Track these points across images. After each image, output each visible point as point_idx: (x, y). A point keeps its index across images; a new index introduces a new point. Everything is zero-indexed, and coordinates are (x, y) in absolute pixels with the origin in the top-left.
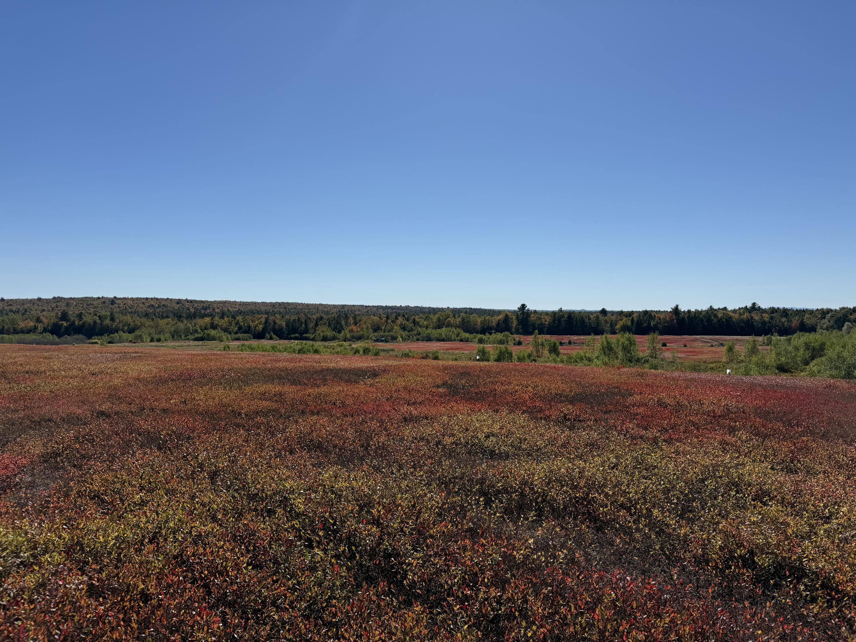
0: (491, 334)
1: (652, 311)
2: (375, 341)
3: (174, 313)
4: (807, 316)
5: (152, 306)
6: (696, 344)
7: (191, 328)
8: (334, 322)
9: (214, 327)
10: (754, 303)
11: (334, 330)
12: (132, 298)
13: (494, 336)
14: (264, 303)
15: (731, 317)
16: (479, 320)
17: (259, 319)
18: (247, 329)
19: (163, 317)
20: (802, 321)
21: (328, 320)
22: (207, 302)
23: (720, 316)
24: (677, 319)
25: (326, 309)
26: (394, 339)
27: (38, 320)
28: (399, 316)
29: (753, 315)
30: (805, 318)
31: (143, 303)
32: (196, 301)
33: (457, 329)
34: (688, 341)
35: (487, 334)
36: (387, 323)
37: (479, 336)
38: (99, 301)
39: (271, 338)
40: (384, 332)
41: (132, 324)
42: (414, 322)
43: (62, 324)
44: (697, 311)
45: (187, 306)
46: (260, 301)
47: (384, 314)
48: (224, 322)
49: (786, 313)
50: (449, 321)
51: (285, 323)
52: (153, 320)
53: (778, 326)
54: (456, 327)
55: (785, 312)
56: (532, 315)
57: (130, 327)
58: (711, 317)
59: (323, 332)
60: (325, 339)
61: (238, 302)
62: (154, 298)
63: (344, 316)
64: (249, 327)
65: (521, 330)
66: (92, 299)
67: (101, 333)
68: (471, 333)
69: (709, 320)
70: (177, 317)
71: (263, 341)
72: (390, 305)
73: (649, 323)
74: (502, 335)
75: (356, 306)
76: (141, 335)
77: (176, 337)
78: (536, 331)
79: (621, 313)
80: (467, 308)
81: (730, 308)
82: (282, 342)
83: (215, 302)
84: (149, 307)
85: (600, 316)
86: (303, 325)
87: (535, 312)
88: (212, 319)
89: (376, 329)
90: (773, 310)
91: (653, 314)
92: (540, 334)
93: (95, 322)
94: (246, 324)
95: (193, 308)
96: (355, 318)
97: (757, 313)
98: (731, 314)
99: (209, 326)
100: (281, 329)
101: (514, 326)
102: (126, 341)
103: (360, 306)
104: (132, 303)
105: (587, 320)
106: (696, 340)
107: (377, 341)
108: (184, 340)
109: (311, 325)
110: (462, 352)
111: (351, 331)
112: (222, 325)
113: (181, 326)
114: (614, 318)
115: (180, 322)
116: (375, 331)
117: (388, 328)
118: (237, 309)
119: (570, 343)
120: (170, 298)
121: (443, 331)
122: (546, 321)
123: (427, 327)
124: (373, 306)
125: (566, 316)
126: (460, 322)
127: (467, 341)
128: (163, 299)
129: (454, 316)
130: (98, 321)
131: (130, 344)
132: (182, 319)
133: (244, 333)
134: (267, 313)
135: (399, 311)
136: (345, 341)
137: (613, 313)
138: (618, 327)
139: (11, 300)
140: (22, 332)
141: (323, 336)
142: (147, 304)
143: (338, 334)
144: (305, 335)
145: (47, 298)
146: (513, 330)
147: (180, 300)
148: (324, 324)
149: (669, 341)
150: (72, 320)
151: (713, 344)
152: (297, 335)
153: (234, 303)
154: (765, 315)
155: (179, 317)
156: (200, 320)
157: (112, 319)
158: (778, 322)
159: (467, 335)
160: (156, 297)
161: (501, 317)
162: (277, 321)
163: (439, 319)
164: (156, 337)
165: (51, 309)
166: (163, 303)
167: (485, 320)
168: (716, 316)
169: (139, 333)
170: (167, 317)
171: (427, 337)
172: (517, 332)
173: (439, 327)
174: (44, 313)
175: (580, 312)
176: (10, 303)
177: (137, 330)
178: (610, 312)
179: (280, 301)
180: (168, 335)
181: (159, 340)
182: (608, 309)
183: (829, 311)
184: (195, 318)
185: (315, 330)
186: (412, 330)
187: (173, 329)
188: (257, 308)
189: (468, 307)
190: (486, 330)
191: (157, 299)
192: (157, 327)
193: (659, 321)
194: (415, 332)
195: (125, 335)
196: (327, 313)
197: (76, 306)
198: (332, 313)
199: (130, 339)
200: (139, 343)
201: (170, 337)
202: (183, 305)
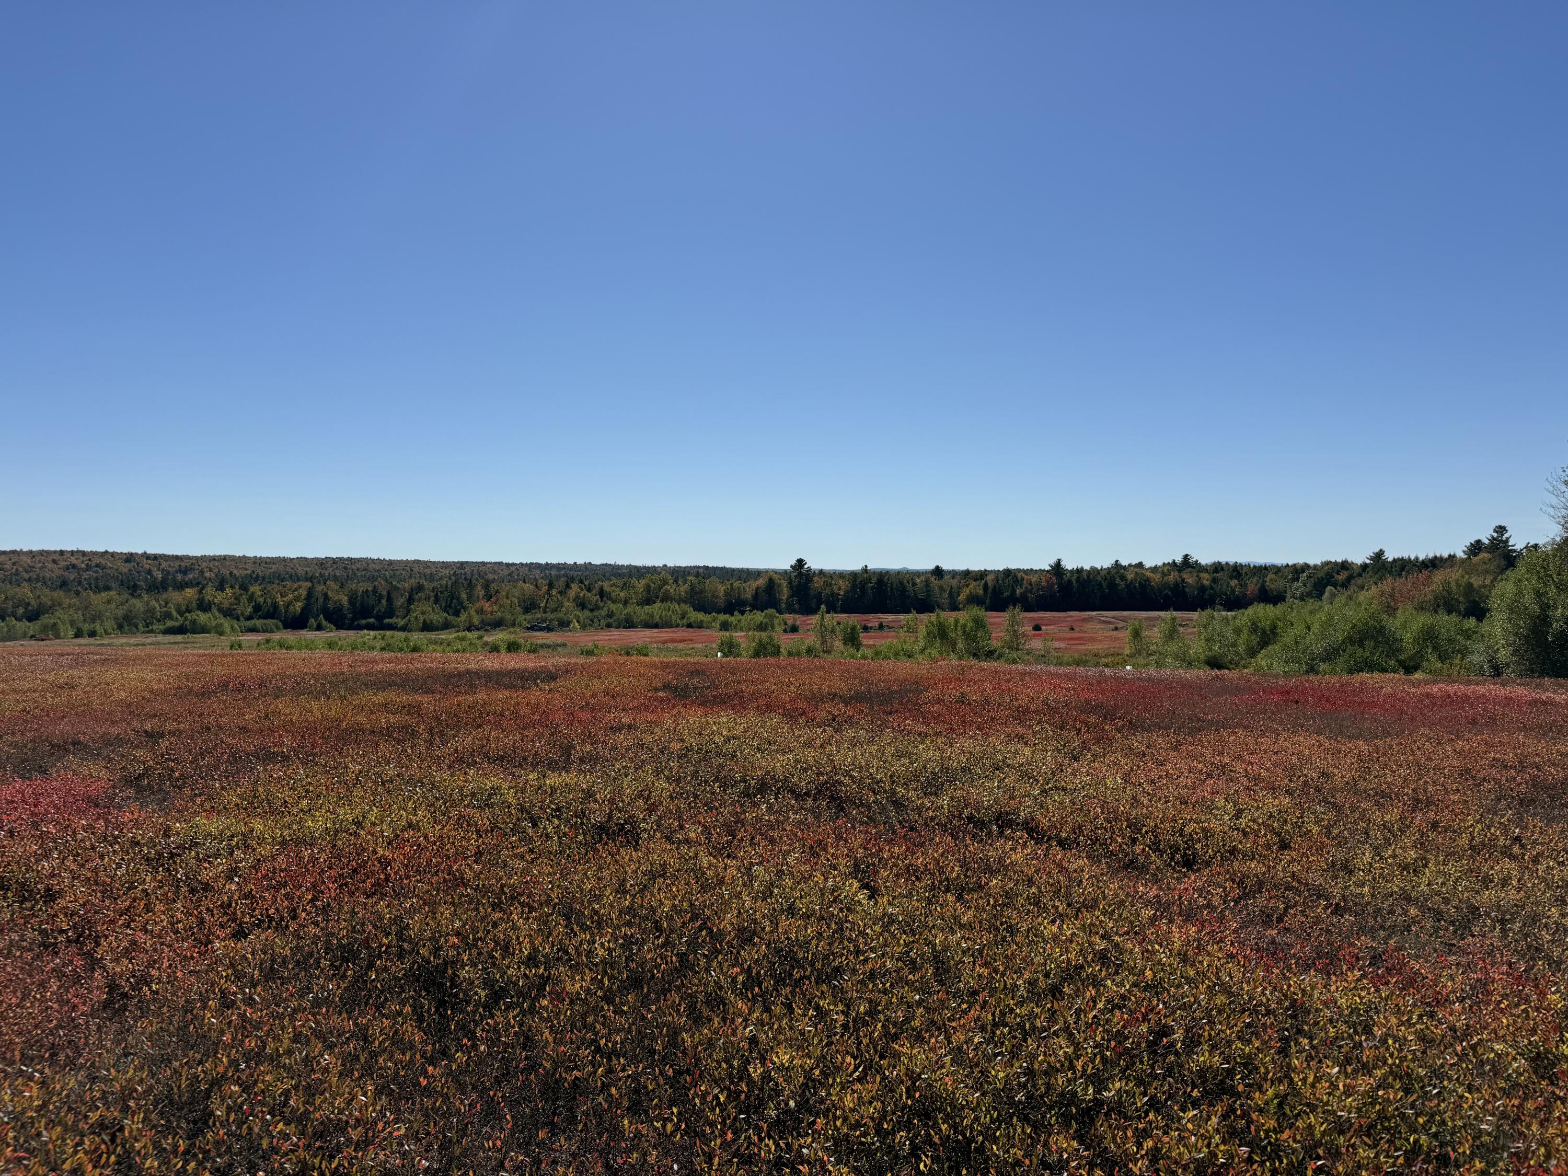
0: (743, 613)
1: (1019, 570)
2: (528, 629)
3: (122, 581)
4: (1271, 576)
5: (74, 566)
6: (1089, 626)
7: (158, 608)
8: (446, 594)
9: (204, 606)
10: (1187, 555)
11: (445, 611)
12: (31, 552)
13: (748, 616)
14: (303, 561)
15: (1148, 580)
16: (721, 589)
17: (296, 590)
18: (271, 610)
19: (98, 590)
20: (1263, 586)
21: (433, 590)
22: (188, 557)
23: (1130, 576)
24: (1059, 585)
25: (428, 571)
26: (564, 624)
28: (572, 582)
29: (1185, 576)
30: (1267, 579)
31: (54, 561)
32: (165, 556)
33: (682, 605)
34: (1077, 620)
35: (736, 613)
36: (550, 596)
37: (723, 617)
39: (319, 628)
40: (545, 612)
41: (33, 602)
42: (602, 593)
44: (1094, 570)
45: (148, 566)
46: (293, 555)
47: (542, 578)
48: (224, 597)
49: (1239, 572)
50: (667, 591)
51: (346, 598)
52: (77, 593)
53: (1226, 594)
54: (680, 601)
55: (1236, 571)
56: (815, 579)
57: (30, 608)
58: (1114, 580)
59: (423, 613)
60: (427, 627)
61: (249, 558)
62: (78, 551)
63: (465, 583)
64: (275, 606)
65: (797, 606)
68: (707, 612)
69: (1112, 585)
70: (128, 588)
71: (303, 632)
72: (555, 561)
73: (1014, 591)
74: (763, 614)
75: (487, 563)
76: (55, 624)
77: (126, 628)
78: (823, 607)
79: (967, 573)
80: (699, 567)
81: (1148, 564)
82: (343, 633)
83: (203, 558)
84: (68, 569)
85: (933, 579)
86: (384, 602)
87: (821, 572)
88: (200, 592)
89: (529, 606)
90: (1218, 567)
91: (1019, 575)
92: (828, 612)
94: (269, 600)
95: (158, 570)
96: (486, 586)
97: (1191, 572)
98: (1148, 574)
99: (194, 605)
100: (340, 609)
101: (784, 598)
102: (24, 636)
103: (495, 563)
104: (29, 561)
105: (909, 587)
106: (1091, 619)
107: (532, 628)
108: (143, 632)
109: (400, 602)
110: (691, 646)
111: (480, 611)
112: (221, 603)
113: (138, 605)
114: (954, 582)
115: (136, 597)
116: (527, 610)
117: (552, 604)
118: (249, 572)
119: (881, 627)
120: (110, 550)
121: (656, 609)
122: (840, 589)
123: (626, 603)
124: (522, 564)
125: (874, 580)
126: (686, 592)
127: (699, 627)
128: (96, 553)
129: (676, 581)
131: (33, 642)
132: (138, 592)
133: (265, 618)
134: (311, 579)
135: (571, 573)
136: (469, 629)
137: (954, 574)
138: (962, 597)
141: (425, 621)
142: (63, 563)
143: (452, 618)
144: (387, 621)
146: (783, 606)
147: (132, 554)
148: (425, 599)
149: (1045, 622)
151: (1118, 626)
152: (372, 620)
153: (243, 560)
154: (1204, 575)
155: (133, 589)
156: (177, 593)
158: (1224, 587)
159: (700, 616)
160: (81, 549)
161: (761, 582)
162: (330, 594)
163: (648, 588)
164: (86, 627)
166: (96, 560)
167: (732, 588)
168: (1123, 578)
169: (52, 621)
170: (107, 588)
171: (627, 620)
172: (791, 610)
173: (648, 601)
175: (898, 573)
177: (43, 614)
178: (949, 572)
179: (334, 555)
180: (110, 624)
181: (92, 634)
182: (946, 567)
183: (1307, 566)
184: (165, 589)
185: (408, 611)
186: (596, 608)
187: (120, 613)
188: (288, 569)
189: (701, 565)
190: (734, 605)
191: (84, 553)
192: (87, 607)
193: (1029, 587)
194: (603, 612)
195: (20, 626)
196: (431, 578)
198: (441, 579)
199: (31, 633)
200: (50, 639)
201: (115, 627)
202: (138, 564)
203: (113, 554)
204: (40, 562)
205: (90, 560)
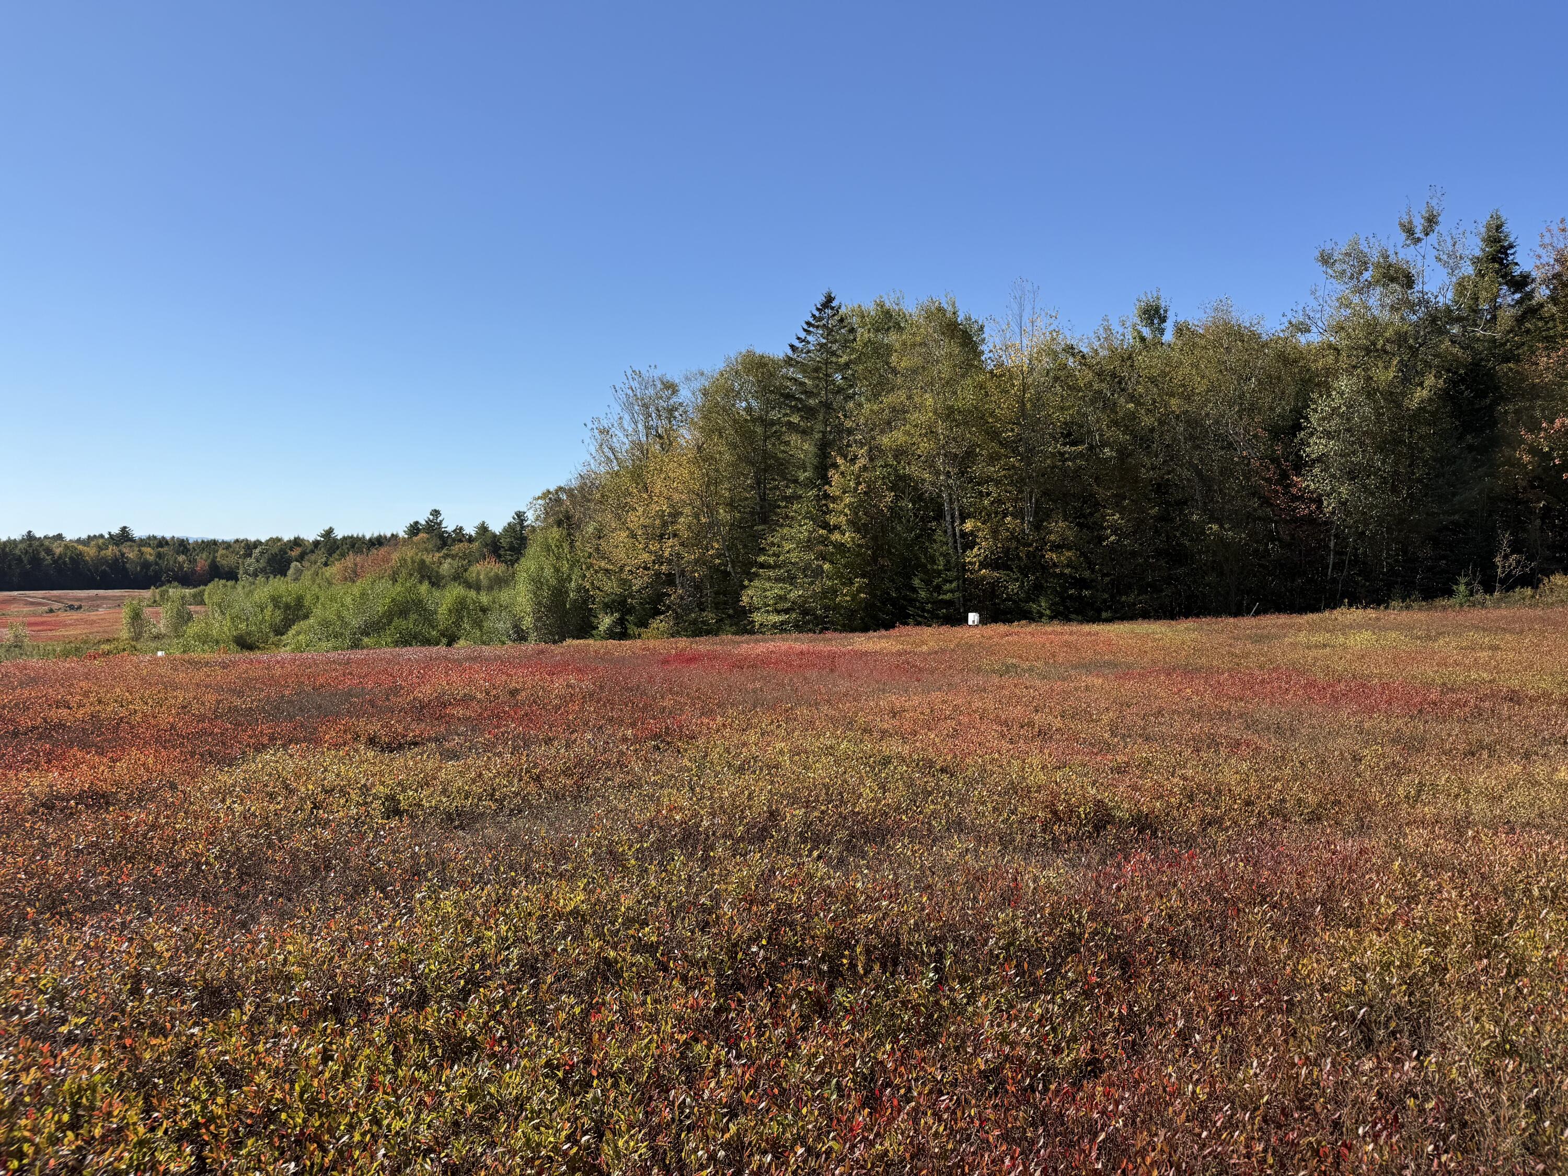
4: (221, 552)
10: (125, 528)
15: (79, 554)
20: (214, 561)
23: (58, 551)
29: (124, 550)
30: (219, 554)
49: (185, 547)
53: (173, 571)
55: (182, 546)
58: (38, 553)
69: (35, 560)
97: (131, 546)
98: (78, 547)
106: (14, 599)
151: (54, 607)
154: (147, 550)
158: (171, 562)
168: (49, 551)
183: (257, 544)
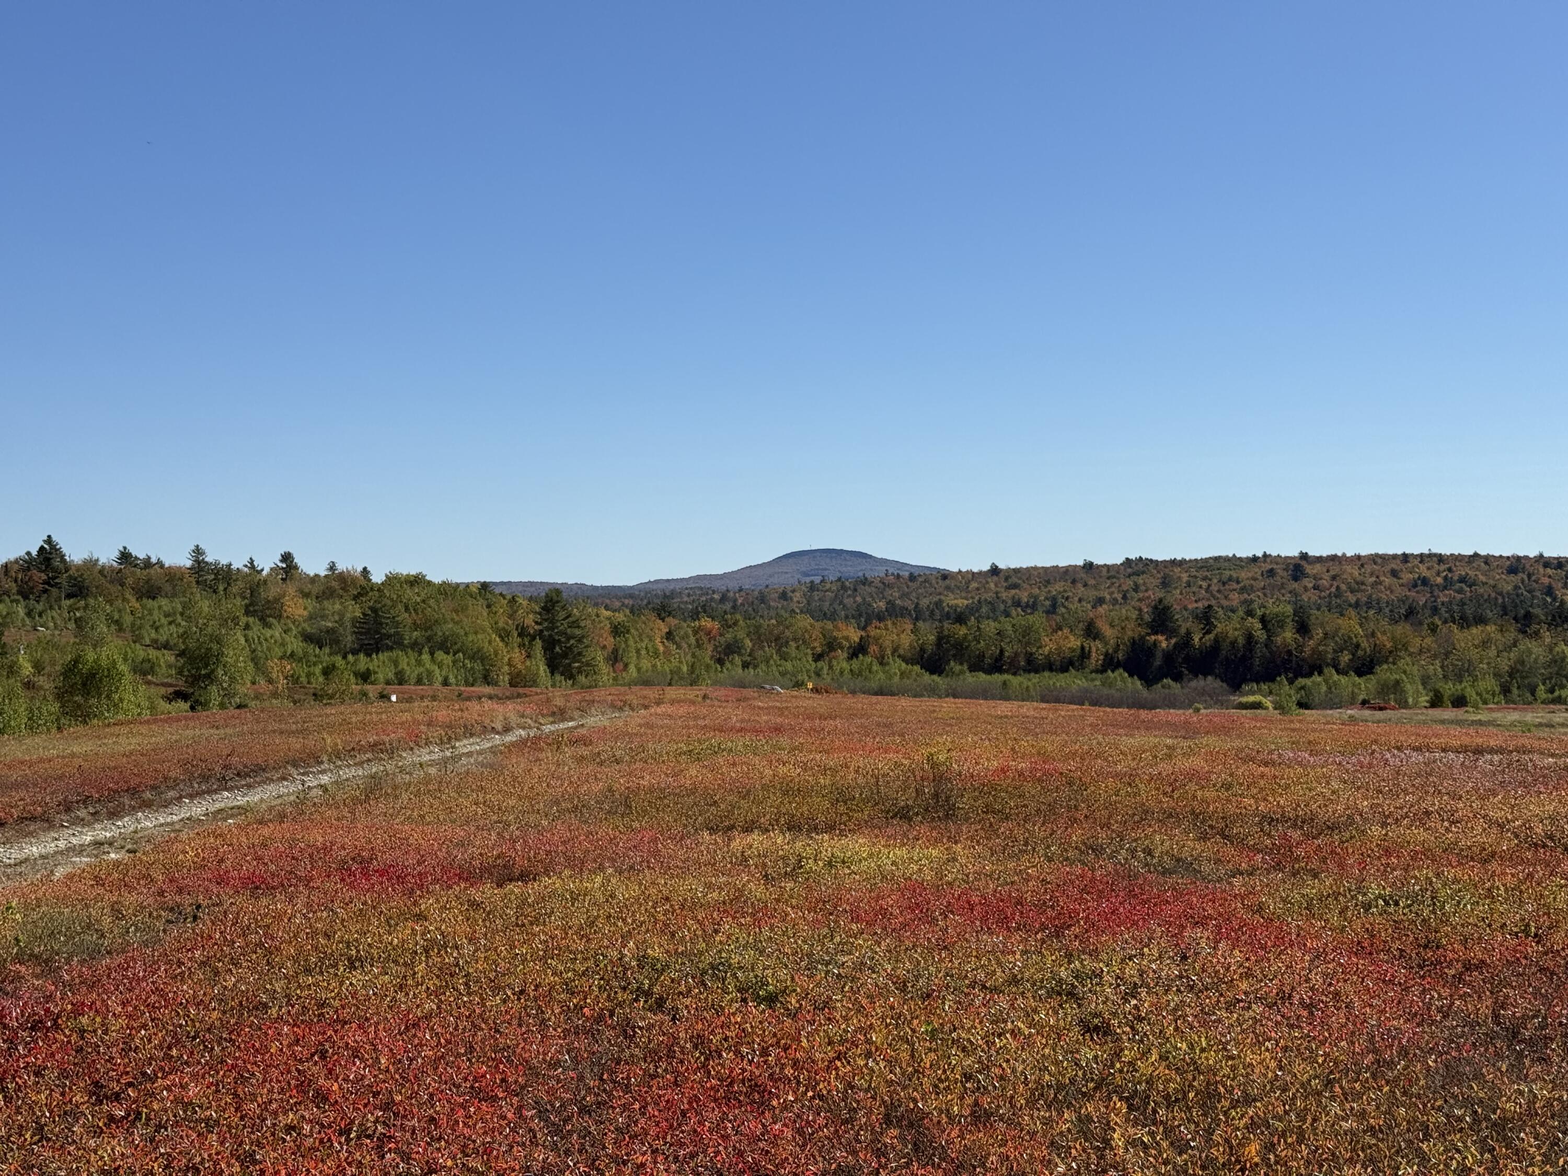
3: (1504, 607)
5: (1425, 581)
12: (1359, 557)
19: (1465, 622)
27: (1091, 631)
31: (1394, 573)
38: (1256, 570)
41: (1364, 644)
43: (1155, 643)
45: (1546, 581)
52: (1433, 629)
57: (1360, 653)
62: (1431, 556)
66: (1234, 561)
67: (1268, 675)
70: (1516, 619)
76: (1398, 682)
77: (1515, 691)
84: (1415, 586)
93: (1249, 637)
102: (1352, 703)
108: (1544, 701)
113: (1534, 650)
115: (1530, 637)
120: (1483, 552)
128: (1458, 558)
130: (1260, 634)
131: (1367, 713)
132: (1535, 627)
139: (1017, 571)
140: (1050, 666)
142: (1407, 577)
145: (1109, 562)
147: (1518, 559)
150: (1183, 631)
155: (1524, 622)
157: (1303, 628)
160: (1434, 551)
164: (1449, 688)
165: (1119, 596)
166: (1460, 571)
169: (1392, 677)
170: (1481, 620)
174: (1101, 610)
176: (1014, 580)
177: (1380, 663)
180: (1489, 684)
181: (1459, 702)
187: (1504, 665)
191: (1440, 558)
192: (1447, 654)
195: (1347, 682)
197: (1189, 585)
199: (1361, 697)
200: (1393, 709)
201: (1497, 689)
202: (1529, 576)
203: (1487, 559)
204: (1372, 574)
205: (1450, 570)
